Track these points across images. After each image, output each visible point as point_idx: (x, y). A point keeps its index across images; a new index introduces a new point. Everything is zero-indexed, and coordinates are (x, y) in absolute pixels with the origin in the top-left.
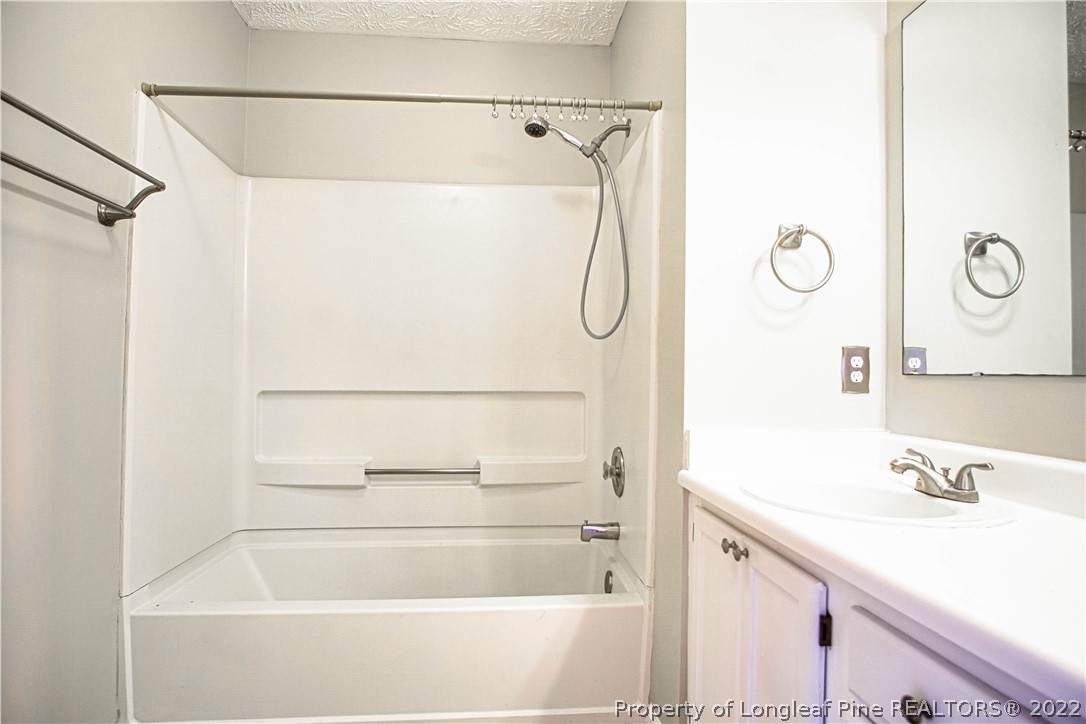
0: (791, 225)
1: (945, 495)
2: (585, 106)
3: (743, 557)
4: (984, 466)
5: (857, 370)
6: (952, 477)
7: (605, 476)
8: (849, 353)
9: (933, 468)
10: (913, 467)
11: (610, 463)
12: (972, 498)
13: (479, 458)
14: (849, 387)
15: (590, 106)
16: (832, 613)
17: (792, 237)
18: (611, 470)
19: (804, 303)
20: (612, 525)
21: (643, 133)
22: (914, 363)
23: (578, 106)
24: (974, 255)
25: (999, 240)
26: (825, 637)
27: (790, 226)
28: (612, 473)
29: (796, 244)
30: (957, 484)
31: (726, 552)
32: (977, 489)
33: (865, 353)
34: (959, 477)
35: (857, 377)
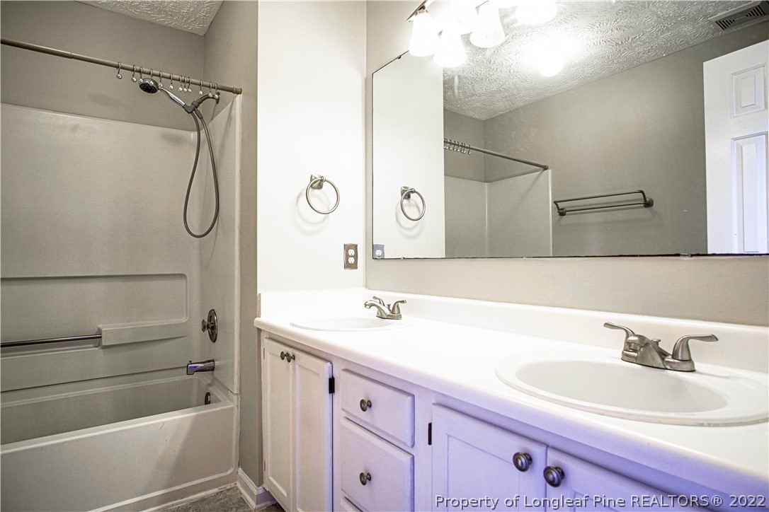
0: (317, 175)
1: (389, 317)
2: (189, 82)
3: (292, 360)
4: (403, 302)
5: (352, 256)
6: (391, 309)
7: (204, 329)
8: (347, 247)
9: (384, 305)
10: (374, 305)
11: (206, 321)
12: (399, 317)
13: (100, 326)
14: (348, 266)
15: (192, 83)
16: (334, 376)
17: (318, 183)
18: (208, 325)
19: (324, 219)
20: (209, 361)
21: (229, 105)
22: (378, 253)
23: (184, 81)
24: (404, 198)
25: (415, 192)
26: (332, 389)
27: (317, 177)
28: (208, 327)
29: (320, 187)
30: (392, 312)
31: (283, 359)
32: (401, 313)
33: (355, 247)
34: (393, 308)
35: (351, 260)
